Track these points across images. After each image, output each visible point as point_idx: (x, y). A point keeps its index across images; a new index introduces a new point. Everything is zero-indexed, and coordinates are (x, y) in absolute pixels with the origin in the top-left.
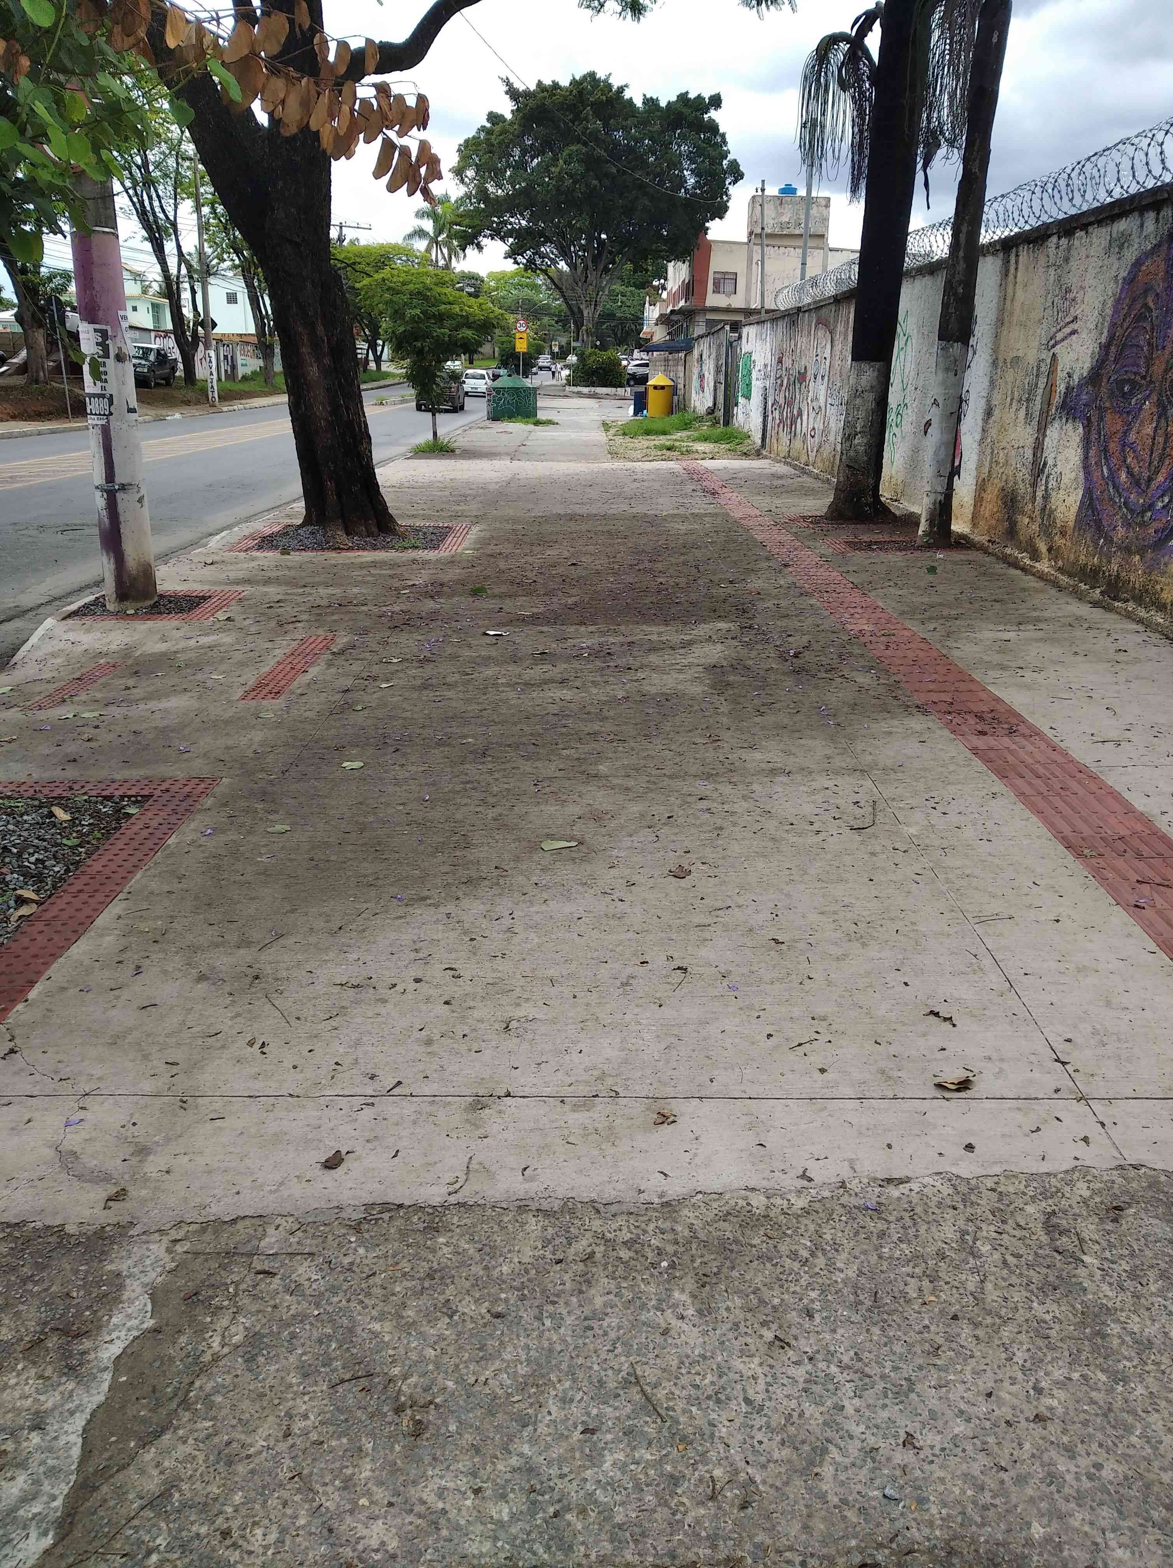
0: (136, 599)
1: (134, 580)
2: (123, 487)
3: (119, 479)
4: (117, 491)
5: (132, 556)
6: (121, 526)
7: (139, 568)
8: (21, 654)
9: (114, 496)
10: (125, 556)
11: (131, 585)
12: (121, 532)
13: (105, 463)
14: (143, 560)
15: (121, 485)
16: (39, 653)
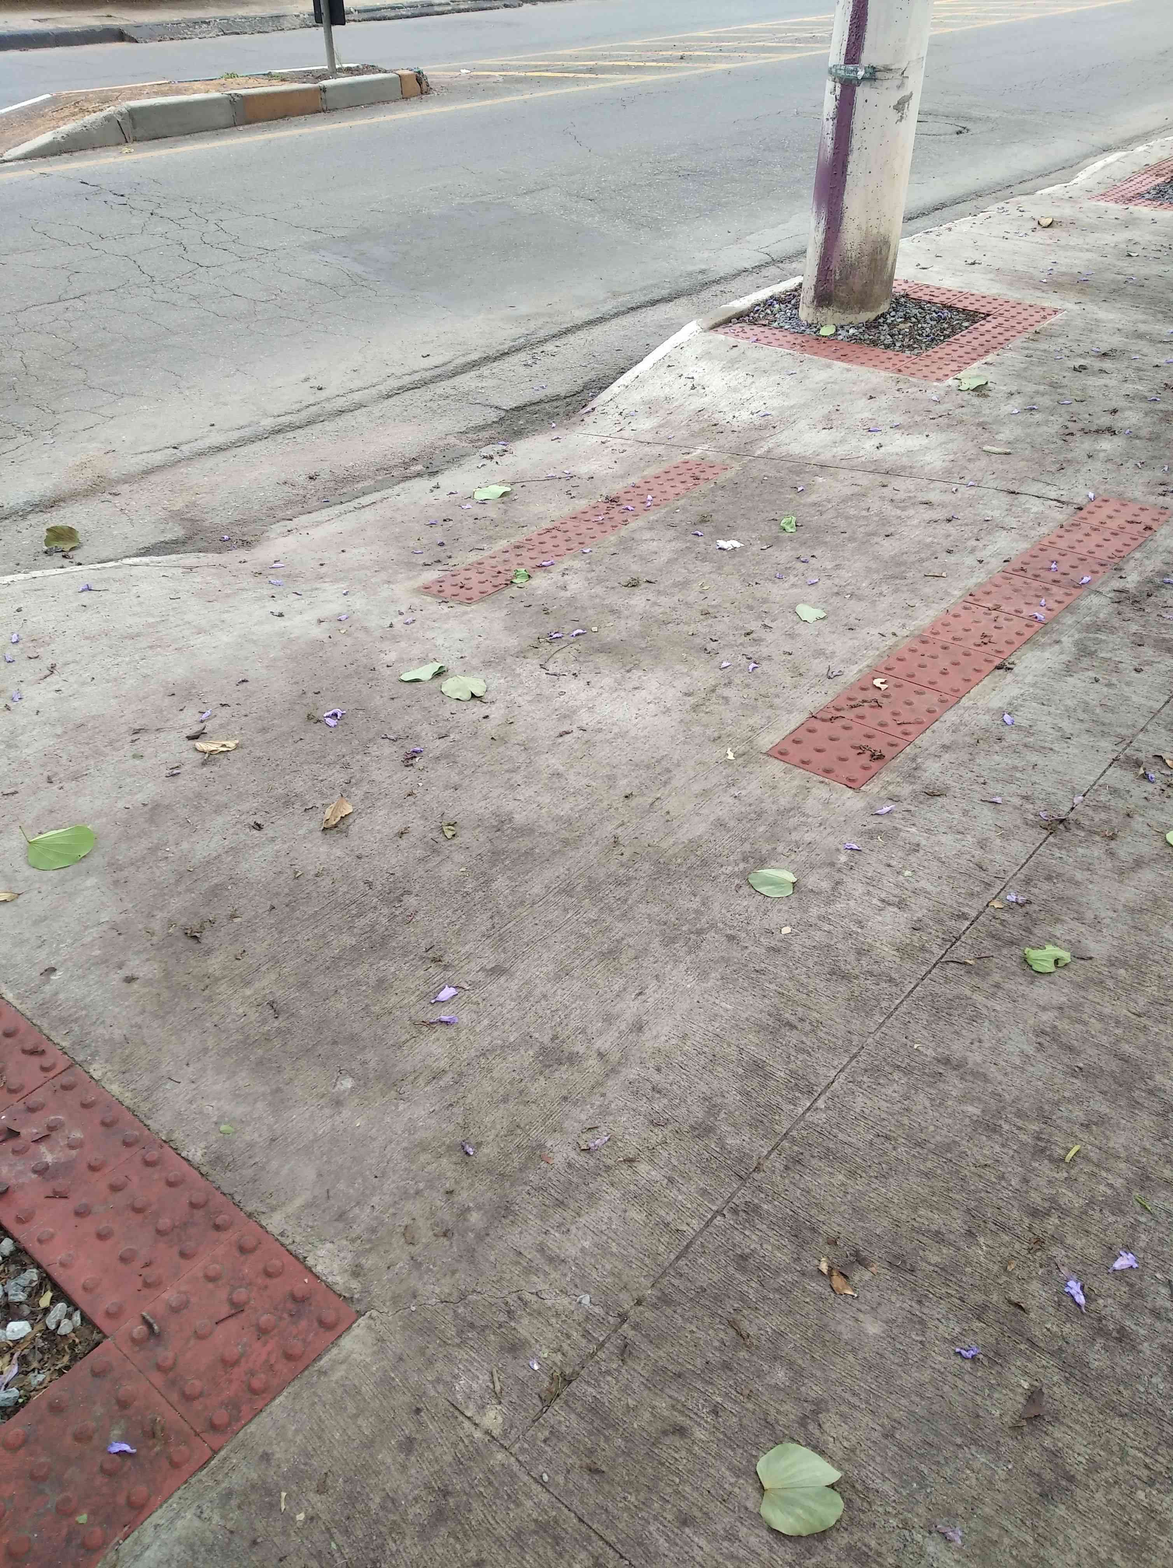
0: (845, 306)
1: (850, 269)
2: (873, 75)
3: (869, 57)
4: (859, 82)
5: (857, 222)
6: (851, 158)
7: (864, 246)
8: (614, 388)
9: (854, 91)
10: (845, 220)
11: (845, 279)
12: (849, 170)
13: (853, 18)
14: (875, 231)
15: (871, 70)
16: (636, 397)
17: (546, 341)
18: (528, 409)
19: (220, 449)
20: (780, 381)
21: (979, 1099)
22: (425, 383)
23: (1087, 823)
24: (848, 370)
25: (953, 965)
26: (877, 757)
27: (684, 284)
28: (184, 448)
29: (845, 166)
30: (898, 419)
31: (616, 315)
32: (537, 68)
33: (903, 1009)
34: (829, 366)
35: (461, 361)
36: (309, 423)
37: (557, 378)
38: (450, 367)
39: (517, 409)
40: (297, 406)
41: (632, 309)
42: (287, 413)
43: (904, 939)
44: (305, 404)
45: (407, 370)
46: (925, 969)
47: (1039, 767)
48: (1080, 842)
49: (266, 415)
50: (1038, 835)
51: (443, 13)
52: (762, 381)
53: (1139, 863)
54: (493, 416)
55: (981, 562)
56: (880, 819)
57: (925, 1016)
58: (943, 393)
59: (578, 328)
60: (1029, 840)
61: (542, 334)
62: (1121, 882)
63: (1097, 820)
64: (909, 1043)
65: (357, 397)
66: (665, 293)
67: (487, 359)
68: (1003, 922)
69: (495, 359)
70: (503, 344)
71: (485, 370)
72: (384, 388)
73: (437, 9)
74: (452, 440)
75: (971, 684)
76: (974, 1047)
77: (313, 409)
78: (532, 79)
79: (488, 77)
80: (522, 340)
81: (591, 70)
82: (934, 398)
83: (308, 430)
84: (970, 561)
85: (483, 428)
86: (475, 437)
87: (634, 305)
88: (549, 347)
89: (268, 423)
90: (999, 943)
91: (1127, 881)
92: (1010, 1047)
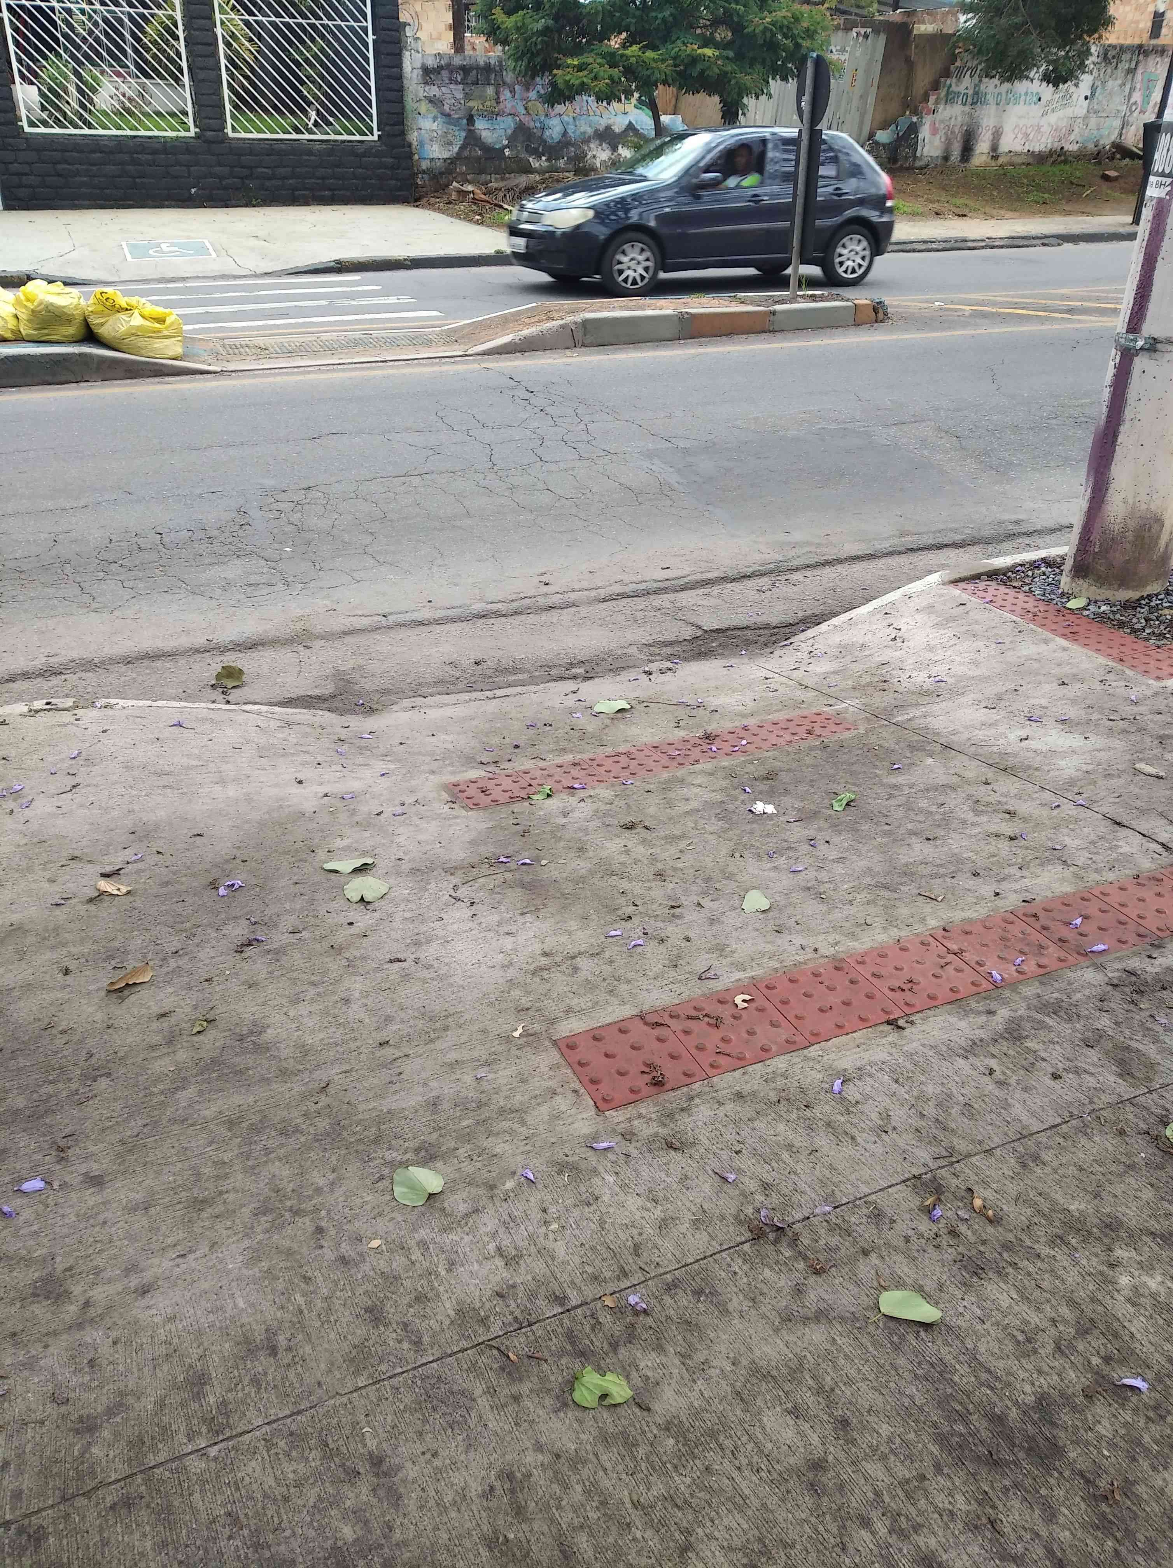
0: (1102, 581)
1: (1111, 542)
2: (1153, 346)
3: (1151, 327)
4: (1138, 352)
5: (1123, 495)
6: (1122, 429)
7: (1129, 521)
8: (824, 627)
9: (1131, 361)
10: (1111, 491)
11: (1106, 550)
12: (1119, 440)
13: (1138, 288)
14: (1144, 507)
15: (1152, 341)
16: (837, 638)
17: (797, 569)
18: (729, 632)
19: (421, 623)
20: (982, 648)
21: (366, 1522)
22: (647, 593)
23: (806, 1242)
24: (1065, 649)
25: (495, 1352)
26: (658, 1083)
27: (987, 532)
28: (390, 618)
29: (1115, 435)
30: (1073, 712)
31: (891, 554)
32: (1016, 306)
33: (395, 1381)
34: (1046, 642)
35: (699, 577)
36: (516, 613)
37: (780, 607)
38: (682, 582)
39: (718, 631)
40: (514, 597)
41: (912, 550)
42: (500, 602)
43: (477, 1300)
44: (522, 595)
45: (639, 578)
46: (464, 1344)
47: (818, 1155)
48: (777, 1263)
49: (481, 600)
50: (736, 1234)
51: (974, 248)
52: (967, 645)
53: (821, 1316)
54: (688, 632)
55: (997, 894)
56: (590, 1153)
57: (407, 1401)
58: (1149, 693)
59: (840, 561)
60: (720, 1237)
61: (796, 563)
62: (777, 1330)
63: (822, 1242)
64: (363, 1423)
65: (573, 596)
66: (958, 538)
67: (725, 580)
68: (597, 1325)
69: (733, 580)
70: (749, 567)
71: (715, 590)
72: (603, 593)
73: (970, 244)
74: (633, 650)
75: (840, 1032)
76: (422, 1459)
77: (527, 601)
78: (999, 315)
79: (956, 310)
80: (772, 566)
81: (1071, 311)
82: (1133, 698)
83: (510, 620)
84: (987, 890)
85: (671, 644)
86: (657, 651)
87: (915, 547)
88: (797, 576)
89: (479, 607)
90: (569, 1347)
91: (784, 1332)
92: (458, 1479)
